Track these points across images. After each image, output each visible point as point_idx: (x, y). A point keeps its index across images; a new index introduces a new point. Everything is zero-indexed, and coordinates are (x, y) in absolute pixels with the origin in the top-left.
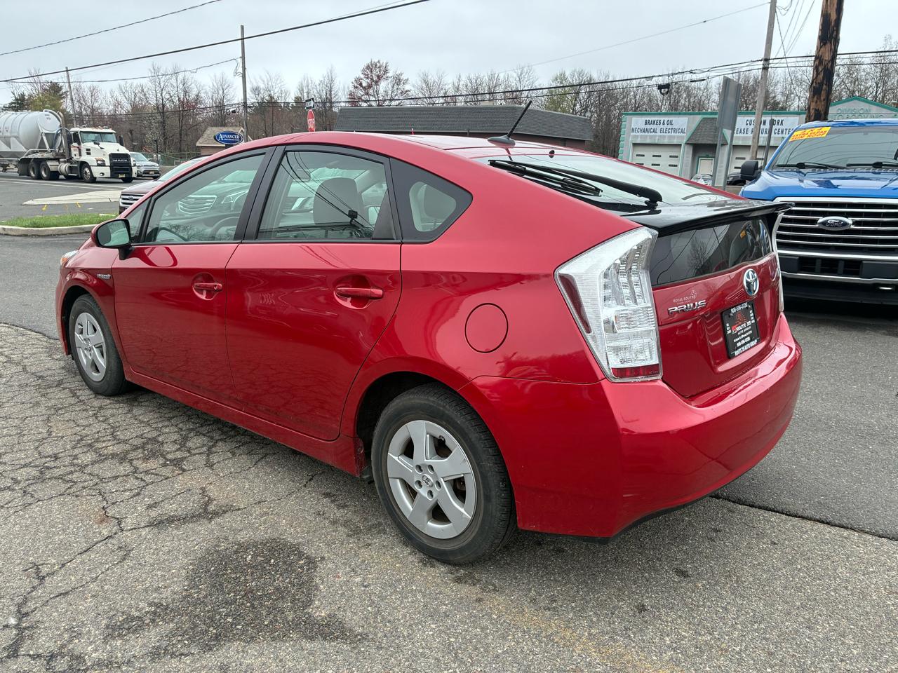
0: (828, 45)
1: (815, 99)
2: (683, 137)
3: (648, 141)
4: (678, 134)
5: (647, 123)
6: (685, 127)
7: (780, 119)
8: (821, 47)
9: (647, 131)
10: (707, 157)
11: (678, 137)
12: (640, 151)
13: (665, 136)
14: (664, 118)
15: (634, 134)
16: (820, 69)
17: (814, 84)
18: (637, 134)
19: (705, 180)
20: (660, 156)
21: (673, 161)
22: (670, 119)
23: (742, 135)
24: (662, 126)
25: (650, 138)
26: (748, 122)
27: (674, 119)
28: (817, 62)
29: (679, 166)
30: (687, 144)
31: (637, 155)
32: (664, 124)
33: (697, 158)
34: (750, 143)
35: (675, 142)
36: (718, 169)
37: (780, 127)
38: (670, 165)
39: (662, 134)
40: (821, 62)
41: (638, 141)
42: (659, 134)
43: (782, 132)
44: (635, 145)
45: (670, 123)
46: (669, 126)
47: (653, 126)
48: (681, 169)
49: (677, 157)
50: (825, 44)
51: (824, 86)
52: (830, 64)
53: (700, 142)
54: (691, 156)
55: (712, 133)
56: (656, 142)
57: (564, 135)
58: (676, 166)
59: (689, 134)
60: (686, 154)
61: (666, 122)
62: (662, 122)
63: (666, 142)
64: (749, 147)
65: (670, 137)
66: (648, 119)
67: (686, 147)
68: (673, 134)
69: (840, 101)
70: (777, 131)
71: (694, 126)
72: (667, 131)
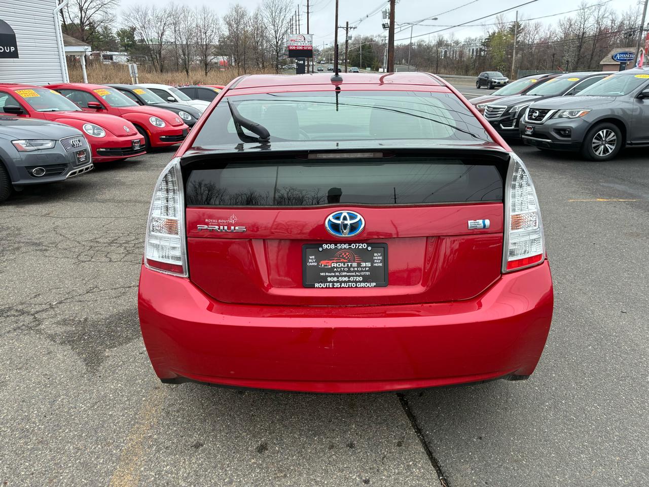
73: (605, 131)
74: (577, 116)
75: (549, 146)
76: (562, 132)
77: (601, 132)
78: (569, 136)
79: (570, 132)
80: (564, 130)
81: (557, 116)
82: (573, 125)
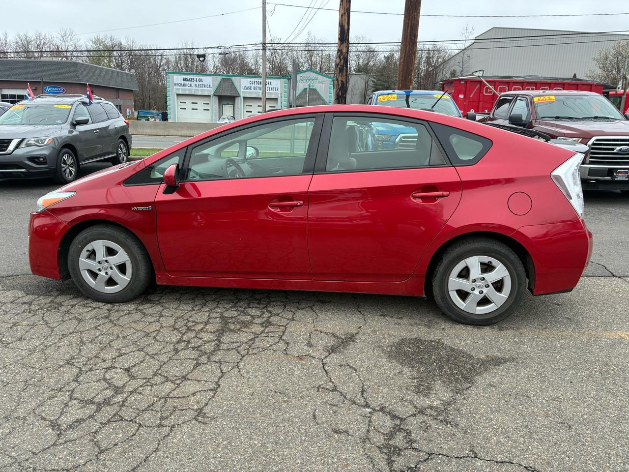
0: (345, 43)
1: (340, 75)
2: (211, 91)
3: (187, 93)
4: (207, 89)
5: (185, 79)
6: (211, 84)
7: (270, 81)
8: (341, 45)
9: (185, 85)
10: (228, 104)
11: (207, 91)
12: (183, 99)
13: (198, 90)
14: (196, 77)
15: (176, 87)
16: (342, 57)
17: (339, 66)
18: (178, 87)
19: (229, 119)
20: (197, 103)
21: (206, 107)
22: (200, 78)
23: (248, 90)
24: (195, 82)
25: (188, 91)
26: (251, 82)
27: (203, 78)
28: (339, 53)
29: (211, 110)
30: (214, 95)
31: (181, 102)
32: (196, 81)
33: (221, 105)
34: (260, 96)
35: (206, 94)
36: (236, 112)
37: (270, 86)
38: (204, 110)
39: (196, 88)
40: (341, 53)
41: (180, 92)
42: (194, 88)
43: (272, 89)
44: (178, 95)
45: (201, 80)
46: (201, 83)
47: (190, 82)
48: (213, 112)
49: (208, 104)
50: (343, 43)
51: (345, 68)
52: (346, 55)
53: (223, 94)
54: (217, 103)
55: (230, 89)
56: (193, 93)
57: (117, 86)
58: (208, 110)
59: (215, 89)
60: (214, 102)
61: (198, 80)
62: (195, 80)
63: (200, 93)
64: (260, 99)
65: (202, 90)
66: (185, 77)
67: (214, 97)
68: (204, 88)
69: (303, 72)
70: (268, 89)
71: (217, 83)
72: (199, 86)
73: (66, 155)
74: (45, 143)
75: (23, 176)
76: (36, 160)
77: (64, 157)
78: (45, 163)
79: (45, 159)
80: (38, 157)
81: (23, 145)
82: (45, 152)
